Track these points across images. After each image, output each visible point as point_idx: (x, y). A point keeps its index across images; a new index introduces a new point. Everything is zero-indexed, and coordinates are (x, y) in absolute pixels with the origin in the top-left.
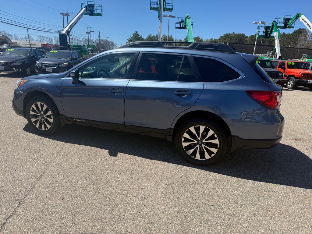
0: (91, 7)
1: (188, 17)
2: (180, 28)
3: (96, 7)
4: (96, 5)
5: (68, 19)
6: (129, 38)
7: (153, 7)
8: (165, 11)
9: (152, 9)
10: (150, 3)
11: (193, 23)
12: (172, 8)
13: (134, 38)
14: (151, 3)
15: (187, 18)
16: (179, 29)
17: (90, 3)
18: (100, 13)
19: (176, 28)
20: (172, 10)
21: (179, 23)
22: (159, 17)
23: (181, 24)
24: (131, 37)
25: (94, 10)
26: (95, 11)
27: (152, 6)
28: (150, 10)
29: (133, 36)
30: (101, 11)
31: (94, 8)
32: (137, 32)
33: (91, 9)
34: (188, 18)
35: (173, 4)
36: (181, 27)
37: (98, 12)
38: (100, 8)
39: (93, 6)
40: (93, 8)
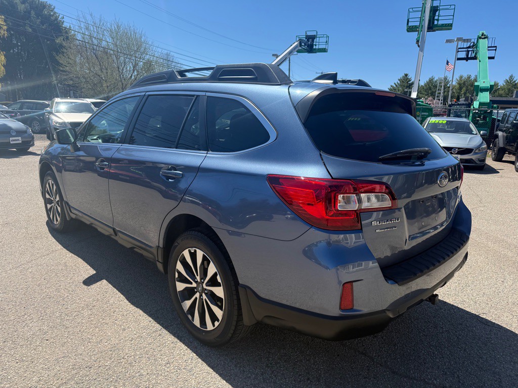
0: (310, 40)
1: (482, 35)
2: (467, 59)
3: (318, 38)
4: (318, 36)
5: (290, 62)
6: (391, 86)
7: (413, 26)
8: (437, 30)
9: (411, 29)
10: (408, 20)
11: (496, 47)
12: (452, 24)
13: (401, 85)
14: (410, 20)
15: (481, 38)
16: (465, 61)
17: (309, 34)
18: (323, 47)
19: (459, 59)
20: (452, 26)
21: (465, 50)
22: (418, 41)
23: (468, 51)
24: (395, 84)
25: (314, 43)
26: (316, 45)
27: (410, 24)
28: (408, 31)
29: (399, 82)
30: (325, 43)
31: (315, 41)
32: (406, 75)
33: (309, 43)
34: (483, 39)
35: (453, 16)
36: (469, 56)
37: (321, 47)
38: (324, 40)
39: (313, 38)
40: (313, 41)
